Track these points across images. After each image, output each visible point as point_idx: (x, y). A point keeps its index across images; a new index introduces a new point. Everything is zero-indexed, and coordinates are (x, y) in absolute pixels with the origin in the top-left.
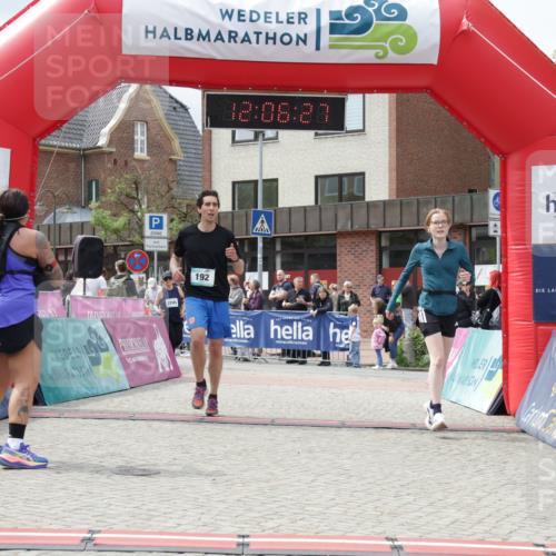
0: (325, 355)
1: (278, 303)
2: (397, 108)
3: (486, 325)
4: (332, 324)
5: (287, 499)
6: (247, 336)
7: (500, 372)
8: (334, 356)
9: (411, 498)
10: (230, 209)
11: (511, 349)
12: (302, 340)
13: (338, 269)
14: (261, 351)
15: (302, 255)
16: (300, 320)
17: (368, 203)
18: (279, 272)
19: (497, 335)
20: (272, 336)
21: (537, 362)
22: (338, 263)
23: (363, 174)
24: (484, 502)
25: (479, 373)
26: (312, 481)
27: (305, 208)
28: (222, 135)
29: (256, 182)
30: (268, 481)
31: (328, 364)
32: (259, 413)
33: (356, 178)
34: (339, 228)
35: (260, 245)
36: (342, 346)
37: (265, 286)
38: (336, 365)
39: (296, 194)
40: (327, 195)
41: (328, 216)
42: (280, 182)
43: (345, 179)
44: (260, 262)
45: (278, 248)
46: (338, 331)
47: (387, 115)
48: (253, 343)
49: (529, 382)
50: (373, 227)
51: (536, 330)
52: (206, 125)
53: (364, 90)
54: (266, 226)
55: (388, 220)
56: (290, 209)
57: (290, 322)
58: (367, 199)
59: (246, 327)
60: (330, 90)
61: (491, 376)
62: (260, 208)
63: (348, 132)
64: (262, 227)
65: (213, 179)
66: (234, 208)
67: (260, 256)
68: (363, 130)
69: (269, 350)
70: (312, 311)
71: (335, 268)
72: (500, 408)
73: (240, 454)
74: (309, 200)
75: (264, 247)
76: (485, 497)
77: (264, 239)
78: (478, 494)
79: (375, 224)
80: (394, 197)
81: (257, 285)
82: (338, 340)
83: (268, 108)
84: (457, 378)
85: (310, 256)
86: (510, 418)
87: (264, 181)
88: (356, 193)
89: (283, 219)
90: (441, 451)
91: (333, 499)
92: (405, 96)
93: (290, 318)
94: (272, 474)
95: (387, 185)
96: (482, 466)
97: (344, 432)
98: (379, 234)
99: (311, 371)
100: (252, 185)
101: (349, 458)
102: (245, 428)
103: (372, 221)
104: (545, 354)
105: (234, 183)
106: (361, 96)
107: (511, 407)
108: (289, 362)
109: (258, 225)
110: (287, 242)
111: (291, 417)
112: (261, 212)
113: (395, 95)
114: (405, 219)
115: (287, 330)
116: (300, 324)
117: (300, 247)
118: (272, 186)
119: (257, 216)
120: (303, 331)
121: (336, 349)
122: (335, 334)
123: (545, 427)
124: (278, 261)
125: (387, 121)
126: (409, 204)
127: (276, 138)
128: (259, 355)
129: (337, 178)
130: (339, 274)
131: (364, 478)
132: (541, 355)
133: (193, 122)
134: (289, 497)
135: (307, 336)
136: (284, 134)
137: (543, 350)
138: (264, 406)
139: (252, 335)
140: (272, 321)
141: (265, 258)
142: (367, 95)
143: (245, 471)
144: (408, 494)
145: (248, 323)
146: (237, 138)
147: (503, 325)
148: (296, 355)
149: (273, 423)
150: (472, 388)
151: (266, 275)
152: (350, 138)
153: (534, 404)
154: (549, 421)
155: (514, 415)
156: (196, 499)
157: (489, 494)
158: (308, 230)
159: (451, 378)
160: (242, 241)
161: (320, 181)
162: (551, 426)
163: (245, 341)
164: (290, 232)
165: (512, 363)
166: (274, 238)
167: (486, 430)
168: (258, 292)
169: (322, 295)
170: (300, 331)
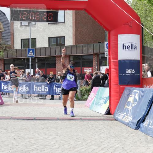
0: (52, 96)
2: (75, 15)
4: (54, 86)
5: (39, 144)
6: (26, 90)
7: (109, 101)
8: (55, 96)
9: (80, 142)
10: (20, 48)
11: (112, 94)
12: (45, 91)
13: (57, 68)
14: (31, 95)
15: (44, 64)
16: (43, 85)
17: (66, 46)
18: (37, 69)
19: (108, 89)
20: (35, 90)
21: (120, 98)
22: (56, 66)
23: (64, 37)
24: (103, 143)
25: (102, 101)
26: (48, 138)
27: (45, 48)
28: (17, 24)
30: (33, 138)
31: (53, 99)
32: (30, 116)
33: (62, 38)
34: (56, 54)
35: (30, 60)
36: (58, 93)
37: (32, 74)
38: (56, 99)
39: (42, 43)
40: (52, 44)
41: (53, 50)
42: (37, 39)
43: (58, 38)
44: (30, 66)
45: (37, 61)
46: (56, 88)
47: (72, 18)
48: (28, 92)
49: (117, 104)
50: (68, 54)
51: (120, 88)
52: (11, 19)
53: (64, 9)
54: (32, 54)
55: (72, 52)
56: (40, 48)
57: (41, 86)
58: (66, 45)
59: (26, 87)
60: (53, 9)
61: (105, 102)
62: (30, 48)
63: (59, 23)
64: (31, 54)
65: (14, 38)
67: (30, 64)
68: (64, 22)
69: (34, 95)
70: (48, 82)
71: (55, 68)
72: (109, 113)
73: (23, 130)
74: (46, 45)
75: (32, 61)
76: (104, 141)
77: (32, 58)
78: (102, 140)
79: (68, 53)
80: (75, 45)
81: (29, 73)
82: (56, 91)
83: (32, 14)
84: (95, 104)
85: (47, 64)
87: (31, 39)
88: (62, 43)
89: (38, 51)
90: (90, 127)
91: (54, 144)
92: (78, 11)
93: (41, 84)
94: (34, 136)
95: (72, 41)
96: (103, 131)
97: (58, 122)
98: (70, 56)
99: (48, 102)
100: (28, 40)
101: (60, 130)
102: (25, 121)
103: (67, 52)
104: (122, 95)
105: (21, 40)
106: (63, 11)
107: (112, 112)
108: (40, 99)
109: (30, 54)
110: (39, 59)
112: (31, 49)
113: (74, 11)
114: (78, 51)
116: (44, 86)
117: (44, 61)
118: (34, 40)
119: (29, 50)
121: (56, 94)
122: (55, 89)
123: (123, 118)
124: (37, 65)
125: (72, 19)
126: (79, 47)
127: (35, 25)
128: (30, 97)
129: (56, 38)
130: (57, 70)
131: (65, 136)
132: (121, 95)
133: (7, 19)
134: (40, 143)
135: (47, 90)
136: (37, 23)
137: (122, 94)
138: (32, 113)
139: (28, 90)
141: (32, 65)
142: (65, 11)
143: (25, 135)
144: (79, 141)
145: (27, 86)
146: (22, 24)
147: (109, 86)
149: (35, 119)
150: (100, 106)
151: (32, 70)
152: (60, 25)
153: (119, 111)
154: (124, 116)
155: (113, 115)
156: (9, 145)
157: (105, 140)
158: (46, 55)
159: (93, 103)
160: (24, 59)
161: (50, 39)
162: (125, 118)
163: (26, 92)
164: (40, 56)
165: (112, 98)
166: (35, 58)
167: (104, 120)
168: (29, 75)
169: (51, 77)
170: (44, 88)
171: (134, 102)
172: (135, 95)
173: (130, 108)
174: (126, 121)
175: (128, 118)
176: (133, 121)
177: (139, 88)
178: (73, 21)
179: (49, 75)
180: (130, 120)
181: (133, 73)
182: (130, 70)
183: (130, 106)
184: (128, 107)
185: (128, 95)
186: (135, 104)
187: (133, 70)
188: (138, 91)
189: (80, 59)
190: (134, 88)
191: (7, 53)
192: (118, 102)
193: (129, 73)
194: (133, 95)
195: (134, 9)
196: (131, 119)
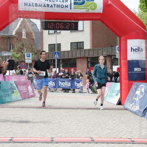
0: (74, 90)
1: (61, 77)
2: (92, 24)
3: (116, 81)
4: (75, 82)
5: (64, 128)
7: (119, 94)
8: (76, 90)
9: (96, 127)
10: (48, 52)
11: (122, 88)
12: (68, 86)
13: (77, 67)
14: (57, 89)
15: (67, 64)
16: (66, 81)
17: (85, 50)
18: (61, 68)
19: (119, 84)
20: (60, 85)
21: (129, 91)
22: (77, 66)
23: (83, 42)
24: (115, 128)
25: (114, 94)
26: (71, 123)
27: (68, 51)
28: (46, 32)
29: (55, 44)
30: (59, 123)
31: (75, 92)
33: (81, 43)
34: (77, 56)
35: (56, 61)
36: (78, 87)
37: (58, 72)
38: (77, 93)
39: (66, 47)
40: (74, 48)
41: (74, 53)
42: (61, 44)
43: (78, 43)
44: (56, 66)
45: (61, 62)
46: (77, 83)
47: (89, 26)
48: (55, 87)
49: (127, 96)
51: (129, 83)
52: (41, 29)
53: (83, 20)
54: (58, 56)
55: (90, 54)
56: (64, 52)
57: (64, 81)
60: (74, 20)
61: (117, 95)
62: (56, 51)
63: (79, 31)
64: (57, 56)
65: (44, 43)
66: (49, 51)
67: (56, 64)
68: (83, 30)
69: (59, 89)
70: (70, 78)
71: (76, 67)
72: (120, 103)
73: (51, 116)
74: (69, 49)
75: (57, 62)
77: (57, 59)
78: (114, 126)
79: (87, 55)
80: (91, 48)
82: (77, 86)
83: (58, 25)
84: (108, 96)
85: (70, 64)
86: (122, 106)
87: (57, 44)
88: (81, 47)
89: (62, 54)
90: (105, 115)
91: (76, 128)
92: (94, 21)
94: (60, 122)
95: (89, 45)
96: (115, 118)
97: (79, 110)
98: (88, 58)
99: (70, 94)
100: (54, 45)
101: (80, 117)
102: (52, 109)
103: (85, 55)
105: (49, 45)
106: (82, 21)
107: (122, 103)
108: (64, 92)
109: (56, 56)
110: (63, 60)
111: (65, 106)
112: (56, 52)
113: (91, 21)
114: (94, 54)
115: (64, 83)
116: (67, 82)
117: (67, 62)
118: (59, 45)
119: (55, 53)
120: (68, 84)
121: (76, 88)
122: (76, 84)
123: (131, 108)
124: (61, 65)
126: (95, 50)
127: (60, 33)
129: (76, 43)
130: (77, 69)
131: (84, 122)
133: (38, 29)
135: (69, 85)
136: (62, 32)
137: (131, 88)
138: (57, 104)
139: (54, 85)
140: (60, 81)
141: (57, 65)
142: (84, 21)
143: (53, 121)
144: (96, 126)
145: (53, 82)
146: (50, 33)
147: (120, 82)
148: (66, 90)
149: (60, 108)
150: (112, 98)
151: (58, 69)
152: (80, 33)
153: (128, 102)
154: (132, 106)
155: (123, 105)
156: (40, 128)
157: (117, 126)
158: (69, 57)
159: (107, 95)
160: (51, 60)
161: (72, 44)
162: (133, 107)
163: (52, 87)
164: (64, 57)
165: (122, 91)
166: (60, 59)
167: (116, 109)
168: (56, 73)
169: (73, 74)
170: (67, 84)
171: (141, 95)
172: (142, 89)
173: (137, 99)
174: (134, 110)
175: (136, 108)
176: (140, 110)
177: (145, 83)
178: (90, 29)
179: (71, 73)
180: (137, 109)
181: (140, 71)
182: (137, 68)
183: (137, 98)
184: (135, 99)
185: (136, 89)
186: (142, 96)
187: (140, 68)
188: (144, 86)
189: (96, 60)
190: (141, 83)
191: (37, 56)
192: (128, 95)
193: (136, 71)
194: (140, 89)
195: (140, 19)
196: (139, 108)
